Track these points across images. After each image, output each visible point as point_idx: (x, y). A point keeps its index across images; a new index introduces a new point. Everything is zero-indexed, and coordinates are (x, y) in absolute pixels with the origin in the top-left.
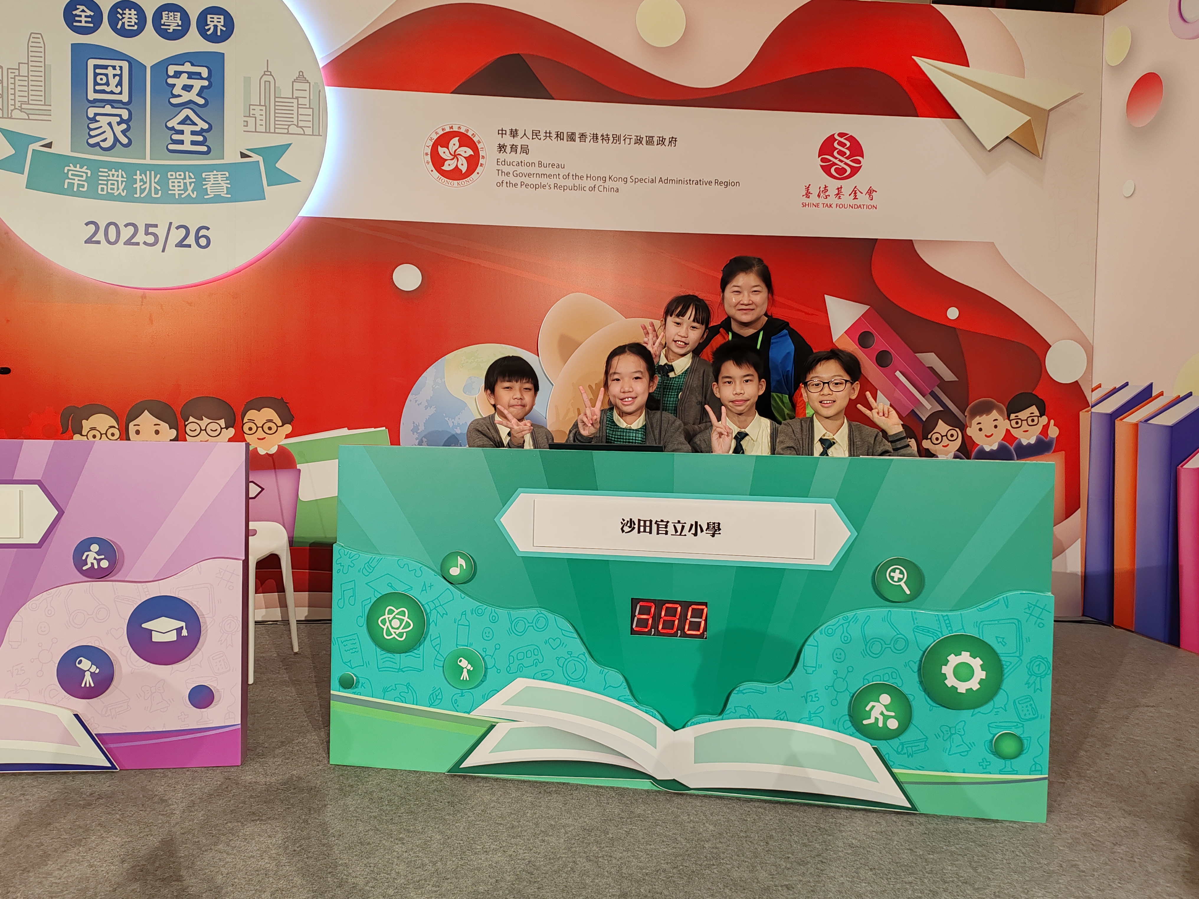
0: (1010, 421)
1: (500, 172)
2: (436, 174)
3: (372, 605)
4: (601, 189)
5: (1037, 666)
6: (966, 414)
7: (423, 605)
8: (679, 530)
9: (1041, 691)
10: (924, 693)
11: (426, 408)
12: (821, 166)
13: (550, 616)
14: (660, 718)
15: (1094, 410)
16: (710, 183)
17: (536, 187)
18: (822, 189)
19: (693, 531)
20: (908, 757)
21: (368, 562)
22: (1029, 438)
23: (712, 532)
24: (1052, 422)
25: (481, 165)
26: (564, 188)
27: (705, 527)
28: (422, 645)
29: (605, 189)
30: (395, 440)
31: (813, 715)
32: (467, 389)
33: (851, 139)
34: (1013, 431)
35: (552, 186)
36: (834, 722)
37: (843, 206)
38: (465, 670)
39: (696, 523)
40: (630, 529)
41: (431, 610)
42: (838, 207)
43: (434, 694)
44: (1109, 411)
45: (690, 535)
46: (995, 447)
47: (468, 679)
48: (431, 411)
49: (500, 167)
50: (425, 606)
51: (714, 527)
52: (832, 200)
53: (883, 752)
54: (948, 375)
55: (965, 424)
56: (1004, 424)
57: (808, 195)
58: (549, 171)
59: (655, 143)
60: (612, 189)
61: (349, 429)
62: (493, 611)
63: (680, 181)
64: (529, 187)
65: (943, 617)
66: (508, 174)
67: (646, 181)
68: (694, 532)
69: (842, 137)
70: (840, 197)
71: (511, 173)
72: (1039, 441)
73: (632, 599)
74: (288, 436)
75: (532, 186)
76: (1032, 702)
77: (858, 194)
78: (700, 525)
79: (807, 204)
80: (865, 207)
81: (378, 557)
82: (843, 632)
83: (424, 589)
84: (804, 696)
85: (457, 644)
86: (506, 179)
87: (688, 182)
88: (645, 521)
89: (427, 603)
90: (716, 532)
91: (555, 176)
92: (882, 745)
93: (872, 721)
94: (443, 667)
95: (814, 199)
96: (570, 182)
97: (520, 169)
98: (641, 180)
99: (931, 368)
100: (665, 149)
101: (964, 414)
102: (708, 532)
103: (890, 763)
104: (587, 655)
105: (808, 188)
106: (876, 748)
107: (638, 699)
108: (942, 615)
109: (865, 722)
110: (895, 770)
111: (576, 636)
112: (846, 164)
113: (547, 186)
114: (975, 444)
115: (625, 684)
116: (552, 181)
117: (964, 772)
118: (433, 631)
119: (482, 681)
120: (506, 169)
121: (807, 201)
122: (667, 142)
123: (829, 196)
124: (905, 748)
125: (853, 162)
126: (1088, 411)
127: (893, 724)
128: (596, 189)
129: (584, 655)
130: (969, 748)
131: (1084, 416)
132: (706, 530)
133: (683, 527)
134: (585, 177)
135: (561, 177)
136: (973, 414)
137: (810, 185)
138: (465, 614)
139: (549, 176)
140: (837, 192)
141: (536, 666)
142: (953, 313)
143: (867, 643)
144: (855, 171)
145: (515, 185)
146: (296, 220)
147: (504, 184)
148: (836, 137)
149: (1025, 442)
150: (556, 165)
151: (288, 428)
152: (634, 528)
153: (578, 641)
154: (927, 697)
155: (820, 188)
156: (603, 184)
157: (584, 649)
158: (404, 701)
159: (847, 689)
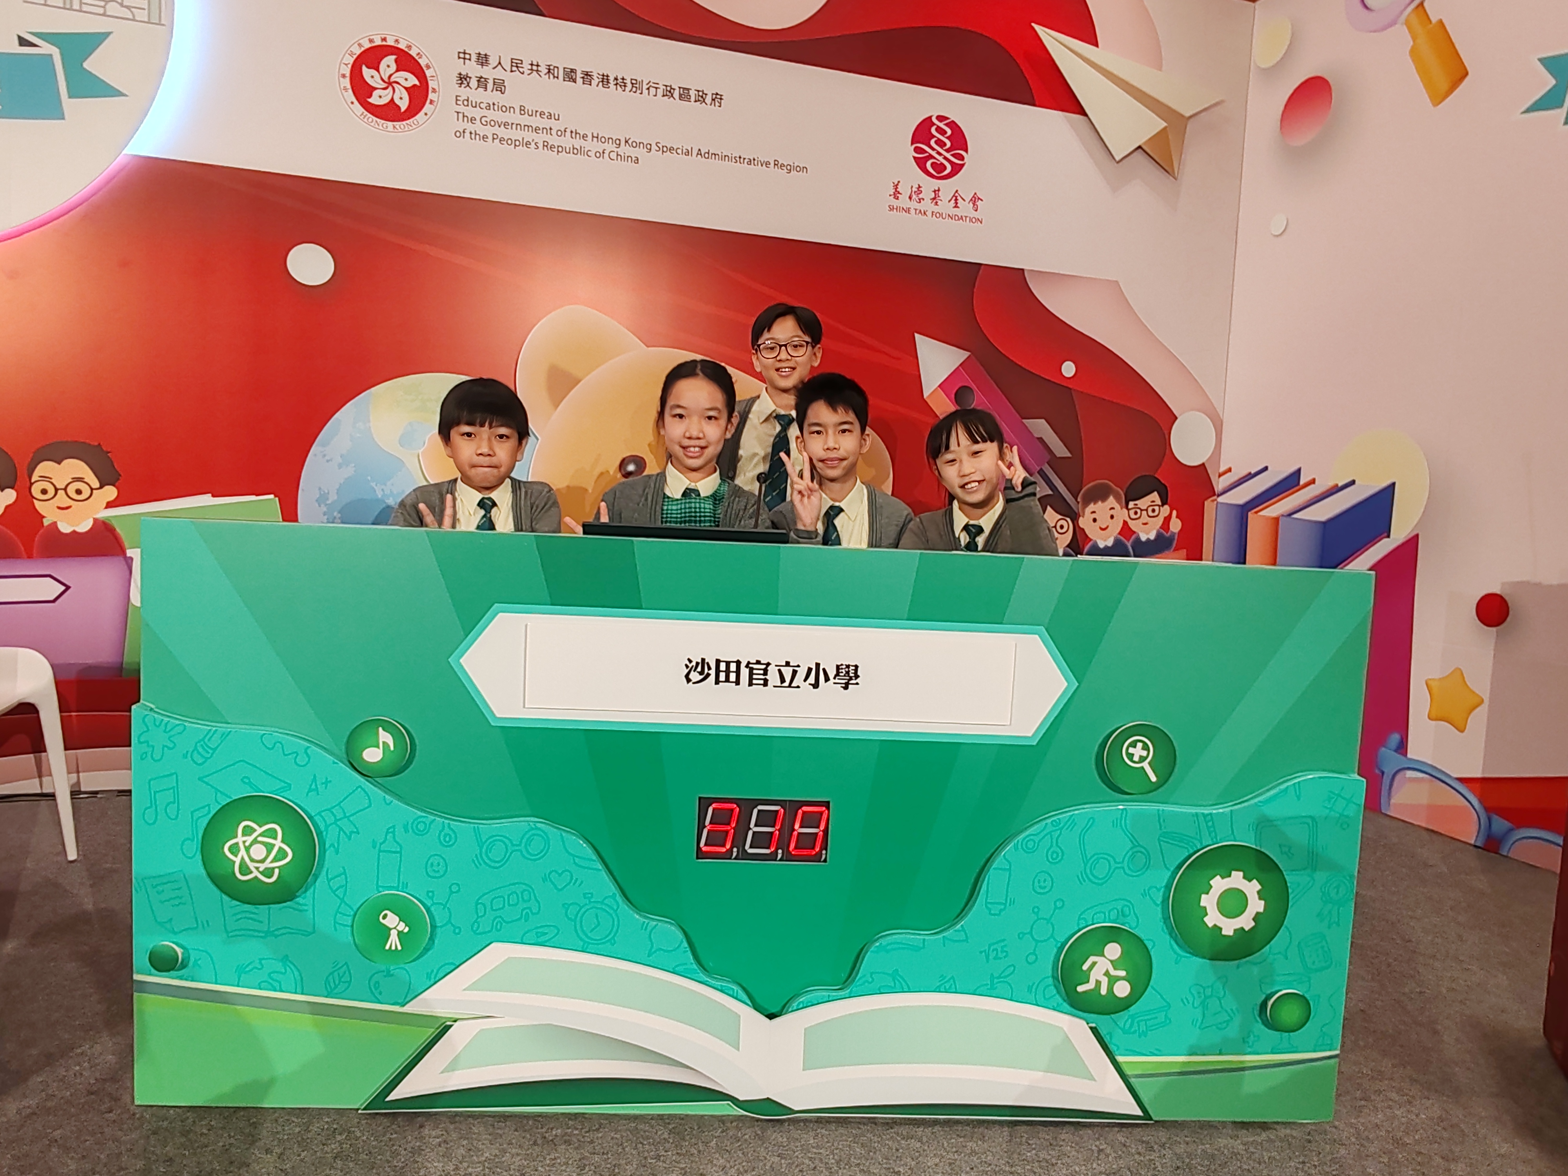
0: (1128, 510)
1: (461, 115)
2: (358, 108)
3: (213, 817)
4: (613, 155)
5: (1335, 887)
6: (1079, 500)
7: (310, 818)
8: (788, 679)
9: (1339, 925)
10: (1168, 937)
11: (340, 466)
12: (915, 158)
13: (552, 832)
14: (745, 997)
15: (1221, 499)
16: (767, 164)
17: (515, 143)
18: (914, 189)
19: (812, 679)
20: (1140, 1036)
21: (203, 740)
22: (1147, 534)
23: (844, 681)
24: (1174, 513)
25: (432, 102)
26: (560, 149)
27: (832, 673)
28: (311, 890)
29: (619, 157)
30: (290, 513)
31: (996, 980)
32: (405, 440)
33: (953, 125)
34: (1132, 524)
35: (541, 145)
36: (1030, 989)
37: (941, 215)
38: (394, 933)
39: (818, 665)
40: (702, 677)
41: (327, 826)
42: (934, 216)
43: (336, 973)
44: (1241, 501)
45: (806, 687)
46: (1110, 542)
47: (399, 948)
48: (349, 471)
49: (461, 109)
50: (316, 818)
51: (848, 673)
52: (927, 205)
53: (1103, 1032)
54: (1060, 450)
55: (1077, 511)
56: (1122, 515)
57: (896, 194)
58: (536, 121)
59: (693, 99)
60: (630, 159)
61: (213, 496)
62: (446, 826)
63: (727, 158)
64: (505, 142)
65: (1204, 815)
66: (473, 120)
67: (679, 151)
68: (813, 682)
69: (941, 121)
70: (937, 202)
71: (478, 119)
72: (1159, 536)
73: (700, 798)
74: (109, 505)
75: (509, 142)
76: (1324, 943)
77: (960, 200)
78: (824, 670)
79: (895, 207)
80: (968, 219)
81: (222, 728)
82: (1051, 846)
83: (313, 787)
84: (985, 951)
85: (378, 886)
86: (470, 127)
87: (738, 159)
88: (728, 664)
89: (319, 813)
90: (851, 682)
91: (545, 130)
92: (1103, 1022)
93: (1091, 985)
94: (352, 926)
95: (903, 201)
96: (567, 142)
97: (492, 115)
98: (671, 149)
99: (1041, 439)
100: (707, 108)
101: (1076, 500)
102: (837, 681)
103: (1112, 1048)
104: (619, 898)
105: (896, 186)
106: (1095, 1028)
107: (706, 967)
108: (1203, 814)
109: (1080, 989)
110: (1120, 1059)
111: (599, 866)
112: (945, 158)
113: (533, 144)
114: (1087, 539)
115: (685, 944)
116: (540, 138)
117: (1220, 1054)
118: (332, 862)
119: (426, 950)
120: (470, 112)
121: (895, 203)
122: (708, 100)
123: (923, 199)
124: (1136, 1024)
125: (956, 158)
126: (1213, 501)
127: (1122, 990)
128: (606, 155)
129: (615, 900)
130: (1229, 1015)
131: (1209, 506)
132: (835, 678)
133: (795, 673)
134: (590, 136)
135: (554, 132)
136: (1086, 502)
137: (899, 182)
138: (393, 832)
139: (536, 130)
140: (933, 195)
141: (526, 921)
142: (1069, 369)
143: (1088, 862)
144: (957, 169)
145: (485, 138)
146: (120, 161)
147: (467, 134)
148: (934, 120)
149: (1144, 538)
150: (547, 114)
151: (111, 492)
152: (708, 675)
153: (604, 875)
154: (1173, 943)
155: (912, 187)
156: (616, 150)
157: (612, 889)
158: (278, 988)
159: (1052, 936)
